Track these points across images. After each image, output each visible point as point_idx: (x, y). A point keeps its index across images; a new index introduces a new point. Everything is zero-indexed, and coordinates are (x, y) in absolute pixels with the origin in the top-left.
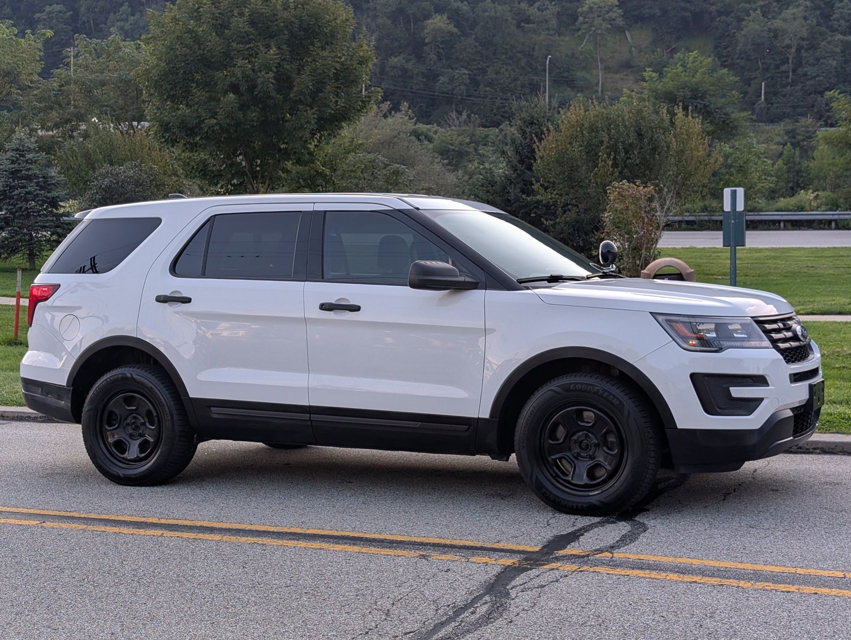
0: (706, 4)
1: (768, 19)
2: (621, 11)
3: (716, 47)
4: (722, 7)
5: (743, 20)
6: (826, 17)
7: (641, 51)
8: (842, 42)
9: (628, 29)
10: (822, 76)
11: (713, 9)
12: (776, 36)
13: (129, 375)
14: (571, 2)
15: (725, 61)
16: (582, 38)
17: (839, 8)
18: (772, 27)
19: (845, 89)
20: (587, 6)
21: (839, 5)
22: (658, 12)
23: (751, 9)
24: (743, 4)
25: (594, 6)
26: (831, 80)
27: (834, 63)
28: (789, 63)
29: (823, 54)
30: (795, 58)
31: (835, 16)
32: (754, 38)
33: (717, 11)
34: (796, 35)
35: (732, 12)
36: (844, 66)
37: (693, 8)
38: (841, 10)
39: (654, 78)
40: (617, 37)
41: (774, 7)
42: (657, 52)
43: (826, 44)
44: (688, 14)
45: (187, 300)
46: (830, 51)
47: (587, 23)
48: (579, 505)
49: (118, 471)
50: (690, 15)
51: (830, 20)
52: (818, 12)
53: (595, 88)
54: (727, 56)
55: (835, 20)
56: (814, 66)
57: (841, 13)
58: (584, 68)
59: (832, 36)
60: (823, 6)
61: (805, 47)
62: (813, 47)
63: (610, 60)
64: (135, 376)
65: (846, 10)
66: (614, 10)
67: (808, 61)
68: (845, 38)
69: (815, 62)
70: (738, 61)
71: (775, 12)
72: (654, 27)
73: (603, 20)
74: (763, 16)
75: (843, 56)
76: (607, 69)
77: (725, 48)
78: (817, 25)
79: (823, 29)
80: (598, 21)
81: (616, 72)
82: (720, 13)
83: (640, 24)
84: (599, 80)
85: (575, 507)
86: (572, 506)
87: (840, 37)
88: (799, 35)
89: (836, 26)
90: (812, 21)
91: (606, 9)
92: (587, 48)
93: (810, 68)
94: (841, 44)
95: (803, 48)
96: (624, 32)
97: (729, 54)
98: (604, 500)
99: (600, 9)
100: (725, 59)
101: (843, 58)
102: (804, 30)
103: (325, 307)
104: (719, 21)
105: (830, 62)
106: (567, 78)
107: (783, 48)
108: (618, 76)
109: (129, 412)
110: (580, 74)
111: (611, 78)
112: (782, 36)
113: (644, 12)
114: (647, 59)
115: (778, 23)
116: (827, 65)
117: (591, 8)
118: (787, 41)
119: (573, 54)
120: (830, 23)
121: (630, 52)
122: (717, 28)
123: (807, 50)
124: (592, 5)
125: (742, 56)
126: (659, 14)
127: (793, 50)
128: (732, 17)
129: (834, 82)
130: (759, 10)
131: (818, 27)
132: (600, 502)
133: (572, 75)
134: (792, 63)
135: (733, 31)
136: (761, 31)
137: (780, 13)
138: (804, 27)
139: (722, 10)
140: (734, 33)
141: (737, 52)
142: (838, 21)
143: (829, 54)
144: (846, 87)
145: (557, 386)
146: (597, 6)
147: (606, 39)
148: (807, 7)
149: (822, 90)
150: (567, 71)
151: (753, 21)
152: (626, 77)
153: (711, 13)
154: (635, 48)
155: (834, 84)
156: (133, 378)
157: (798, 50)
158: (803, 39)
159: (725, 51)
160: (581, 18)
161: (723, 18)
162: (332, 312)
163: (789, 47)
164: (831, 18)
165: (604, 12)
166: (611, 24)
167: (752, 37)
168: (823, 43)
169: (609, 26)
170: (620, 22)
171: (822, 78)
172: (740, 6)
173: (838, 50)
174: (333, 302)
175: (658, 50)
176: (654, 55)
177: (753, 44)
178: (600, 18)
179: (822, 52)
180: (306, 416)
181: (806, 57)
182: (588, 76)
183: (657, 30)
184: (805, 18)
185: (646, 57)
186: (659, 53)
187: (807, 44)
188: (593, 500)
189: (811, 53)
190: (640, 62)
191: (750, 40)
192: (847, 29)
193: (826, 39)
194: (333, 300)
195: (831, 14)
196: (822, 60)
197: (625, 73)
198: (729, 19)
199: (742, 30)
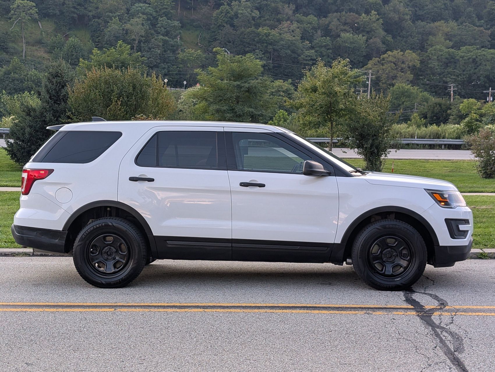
0: (86, 11)
1: (122, 23)
2: (37, 9)
3: (92, 36)
4: (96, 13)
5: (108, 22)
6: (154, 25)
7: (48, 35)
8: (162, 40)
9: (39, 21)
10: (152, 58)
11: (90, 14)
12: (127, 33)
13: (110, 224)
14: (4, 1)
15: (97, 45)
16: (12, 23)
17: (161, 21)
18: (125, 28)
19: (165, 66)
20: (17, 5)
21: (161, 19)
22: (58, 12)
23: (113, 16)
24: (108, 13)
25: (21, 5)
26: (157, 61)
27: (159, 51)
28: (134, 49)
29: (153, 46)
30: (138, 47)
31: (159, 25)
32: (115, 33)
33: (92, 15)
34: (138, 34)
35: (101, 17)
36: (164, 53)
37: (79, 12)
38: (162, 22)
39: (98, 54)
40: (33, 25)
41: (126, 17)
42: (58, 36)
43: (155, 40)
44: (75, 15)
45: (152, 180)
46: (156, 44)
47: (16, 14)
48: (390, 286)
49: (101, 280)
50: (77, 16)
51: (156, 27)
52: (149, 22)
53: (21, 54)
54: (98, 42)
55: (158, 27)
56: (148, 52)
57: (162, 24)
58: (13, 42)
59: (157, 36)
60: (152, 19)
61: (143, 41)
62: (147, 41)
63: (29, 38)
64: (114, 224)
65: (164, 23)
66: (33, 8)
67: (145, 49)
68: (164, 38)
69: (149, 50)
70: (105, 45)
71: (126, 19)
72: (56, 21)
73: (26, 14)
74: (119, 21)
75: (163, 48)
76: (28, 43)
77: (97, 38)
78: (149, 29)
79: (153, 32)
80: (23, 14)
81: (33, 46)
82: (94, 17)
83: (47, 18)
84: (23, 49)
85: (388, 287)
86: (387, 287)
87: (162, 37)
88: (140, 34)
89: (159, 31)
90: (146, 27)
91: (28, 8)
92: (15, 29)
93: (146, 53)
94: (162, 41)
95: (142, 41)
96: (38, 22)
97: (99, 41)
98: (404, 283)
99: (24, 7)
100: (97, 44)
101: (164, 49)
102: (143, 31)
103: (243, 185)
104: (94, 21)
105: (157, 50)
106: (3, 46)
107: (131, 40)
108: (34, 48)
109: (106, 245)
110: (11, 45)
111: (30, 49)
112: (131, 33)
113: (49, 11)
114: (52, 39)
115: (128, 26)
116: (155, 52)
117: (18, 6)
118: (133, 37)
119: (7, 32)
120: (156, 29)
121: (41, 34)
122: (92, 25)
123: (144, 43)
124: (19, 4)
125: (108, 43)
126: (59, 14)
127: (137, 42)
128: (102, 20)
129: (159, 62)
130: (117, 17)
131: (150, 31)
132: (402, 283)
133: (6, 45)
134: (136, 49)
135: (102, 28)
136: (119, 30)
137: (129, 21)
138: (143, 29)
139: (96, 15)
140: (103, 29)
141: (105, 40)
142: (160, 28)
143: (156, 46)
144: (165, 65)
145: (380, 226)
146: (23, 5)
147: (28, 26)
148: (144, 18)
149: (152, 66)
150: (3, 42)
151: (114, 23)
152: (39, 49)
153: (89, 16)
154: (44, 32)
155: (159, 63)
156: (113, 225)
157: (140, 42)
158: (142, 36)
159: (97, 39)
160: (12, 12)
161: (96, 20)
162: (248, 187)
163: (134, 40)
164: (157, 26)
165: (27, 9)
166: (31, 17)
167: (114, 32)
168: (153, 40)
169: (30, 18)
170: (36, 16)
171: (152, 59)
172: (107, 14)
173: (161, 44)
174: (248, 182)
175: (59, 35)
176: (56, 37)
177: (114, 37)
178: (25, 13)
179: (152, 44)
180: (230, 245)
181: (144, 47)
182: (16, 46)
183: (57, 23)
184: (143, 24)
185: (52, 38)
186: (59, 36)
187: (144, 40)
188: (398, 283)
189: (147, 44)
190: (48, 41)
191: (112, 34)
192: (165, 33)
193: (154, 37)
194: (248, 181)
195: (156, 23)
196: (152, 49)
197: (38, 46)
198: (100, 21)
199: (108, 28)
